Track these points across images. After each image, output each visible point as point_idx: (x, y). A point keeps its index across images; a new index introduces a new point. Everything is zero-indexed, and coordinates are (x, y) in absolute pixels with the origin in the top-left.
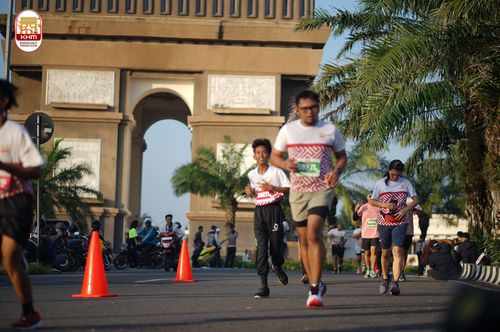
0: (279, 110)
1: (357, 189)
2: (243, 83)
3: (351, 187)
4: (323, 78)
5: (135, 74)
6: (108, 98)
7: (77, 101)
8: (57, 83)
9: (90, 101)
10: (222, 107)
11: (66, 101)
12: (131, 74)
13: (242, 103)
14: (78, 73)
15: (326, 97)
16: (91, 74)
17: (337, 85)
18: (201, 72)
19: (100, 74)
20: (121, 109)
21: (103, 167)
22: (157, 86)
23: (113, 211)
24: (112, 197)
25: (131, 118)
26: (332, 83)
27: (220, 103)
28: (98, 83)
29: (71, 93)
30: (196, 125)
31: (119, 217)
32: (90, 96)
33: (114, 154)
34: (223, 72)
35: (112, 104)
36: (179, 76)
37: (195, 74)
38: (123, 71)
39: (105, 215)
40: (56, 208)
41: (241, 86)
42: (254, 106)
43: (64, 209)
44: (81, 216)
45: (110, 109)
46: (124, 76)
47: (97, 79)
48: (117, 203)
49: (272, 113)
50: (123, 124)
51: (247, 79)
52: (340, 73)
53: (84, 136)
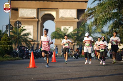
0: (77, 18)
1: (96, 37)
2: (68, 11)
3: (95, 37)
4: (87, 11)
5: (41, 9)
6: (35, 15)
7: (27, 16)
8: (22, 12)
9: (30, 16)
10: (63, 17)
11: (24, 16)
12: (40, 9)
13: (68, 16)
14: (27, 9)
15: (88, 15)
16: (30, 10)
17: (91, 12)
18: (57, 9)
19: (33, 10)
20: (38, 18)
21: (34, 32)
22: (47, 12)
23: (36, 43)
24: (36, 40)
25: (40, 20)
26: (90, 12)
27: (62, 16)
28: (32, 12)
29: (25, 14)
30: (56, 22)
31: (38, 44)
32: (30, 15)
33: (36, 29)
34: (63, 9)
35: (35, 17)
36: (52, 10)
37: (56, 9)
38: (38, 9)
39: (34, 44)
40: (22, 42)
41: (67, 12)
42: (71, 17)
43: (24, 43)
44: (28, 44)
45: (35, 18)
46: (38, 10)
47: (32, 11)
48: (37, 41)
49: (75, 19)
50: (38, 22)
51: (69, 10)
52: (92, 9)
53: (29, 25)
